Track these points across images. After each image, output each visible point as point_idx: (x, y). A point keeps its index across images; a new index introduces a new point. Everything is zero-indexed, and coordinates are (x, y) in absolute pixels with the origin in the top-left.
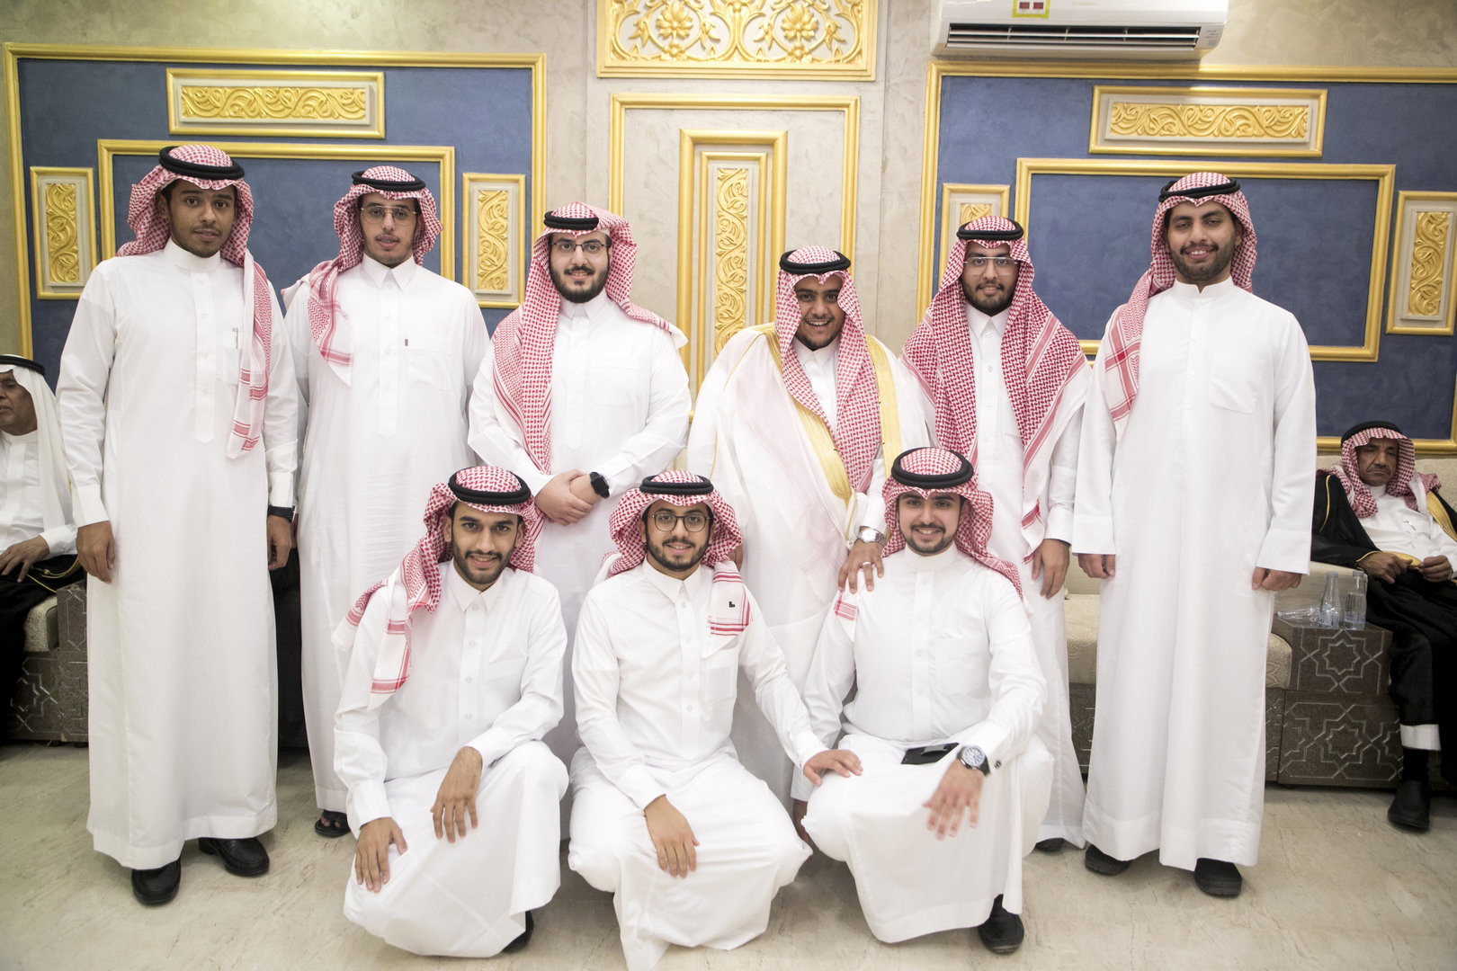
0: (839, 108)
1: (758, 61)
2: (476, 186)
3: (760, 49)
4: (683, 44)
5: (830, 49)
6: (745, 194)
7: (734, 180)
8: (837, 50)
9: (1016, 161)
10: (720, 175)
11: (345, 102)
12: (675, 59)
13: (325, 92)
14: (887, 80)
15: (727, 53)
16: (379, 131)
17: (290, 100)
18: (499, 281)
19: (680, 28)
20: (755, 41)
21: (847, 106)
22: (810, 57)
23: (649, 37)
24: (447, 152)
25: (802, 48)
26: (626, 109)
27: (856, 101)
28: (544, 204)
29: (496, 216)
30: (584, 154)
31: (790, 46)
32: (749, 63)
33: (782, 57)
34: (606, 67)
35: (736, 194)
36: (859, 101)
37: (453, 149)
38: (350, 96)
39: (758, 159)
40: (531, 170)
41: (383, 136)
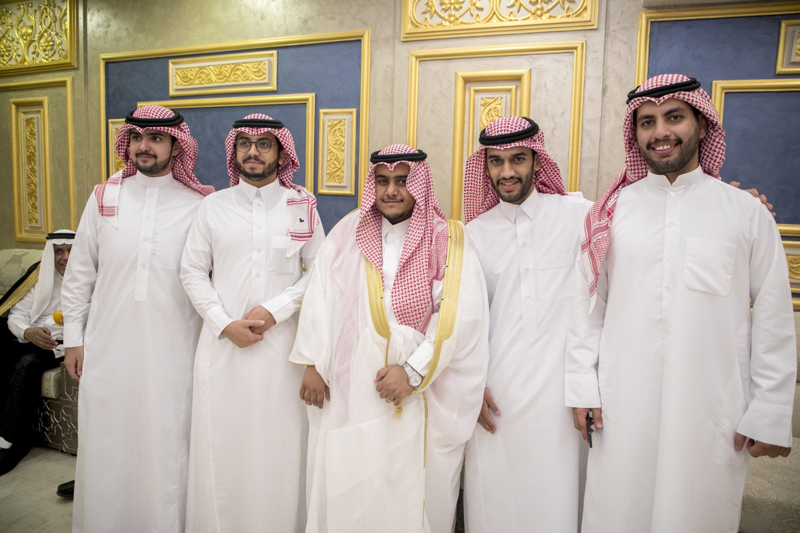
0: (570, 50)
1: (510, 20)
2: (328, 117)
3: (511, 13)
4: (458, 14)
5: (563, 8)
6: (500, 115)
7: (493, 106)
8: (568, 8)
9: (712, 83)
10: (483, 102)
11: (254, 70)
12: (452, 24)
13: (244, 65)
14: (607, 28)
15: (488, 17)
16: (273, 87)
17: (227, 72)
18: (339, 177)
19: (456, 3)
20: (508, 7)
21: (576, 48)
22: (548, 15)
23: (435, 11)
24: (310, 97)
25: (542, 9)
26: (420, 61)
27: (583, 44)
28: (367, 127)
29: (338, 136)
30: (392, 92)
31: (533, 9)
32: (503, 22)
33: (527, 16)
34: (407, 34)
35: (494, 116)
36: (585, 44)
37: (314, 94)
38: (258, 66)
39: (510, 90)
40: (360, 105)
41: (275, 89)
